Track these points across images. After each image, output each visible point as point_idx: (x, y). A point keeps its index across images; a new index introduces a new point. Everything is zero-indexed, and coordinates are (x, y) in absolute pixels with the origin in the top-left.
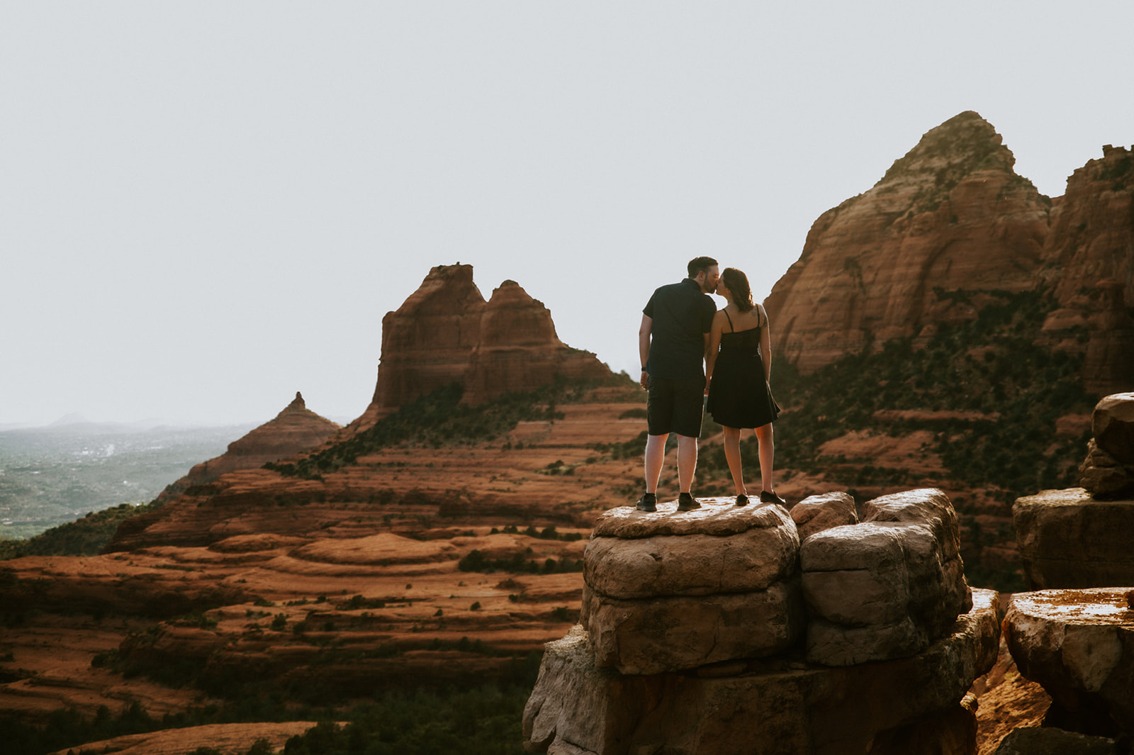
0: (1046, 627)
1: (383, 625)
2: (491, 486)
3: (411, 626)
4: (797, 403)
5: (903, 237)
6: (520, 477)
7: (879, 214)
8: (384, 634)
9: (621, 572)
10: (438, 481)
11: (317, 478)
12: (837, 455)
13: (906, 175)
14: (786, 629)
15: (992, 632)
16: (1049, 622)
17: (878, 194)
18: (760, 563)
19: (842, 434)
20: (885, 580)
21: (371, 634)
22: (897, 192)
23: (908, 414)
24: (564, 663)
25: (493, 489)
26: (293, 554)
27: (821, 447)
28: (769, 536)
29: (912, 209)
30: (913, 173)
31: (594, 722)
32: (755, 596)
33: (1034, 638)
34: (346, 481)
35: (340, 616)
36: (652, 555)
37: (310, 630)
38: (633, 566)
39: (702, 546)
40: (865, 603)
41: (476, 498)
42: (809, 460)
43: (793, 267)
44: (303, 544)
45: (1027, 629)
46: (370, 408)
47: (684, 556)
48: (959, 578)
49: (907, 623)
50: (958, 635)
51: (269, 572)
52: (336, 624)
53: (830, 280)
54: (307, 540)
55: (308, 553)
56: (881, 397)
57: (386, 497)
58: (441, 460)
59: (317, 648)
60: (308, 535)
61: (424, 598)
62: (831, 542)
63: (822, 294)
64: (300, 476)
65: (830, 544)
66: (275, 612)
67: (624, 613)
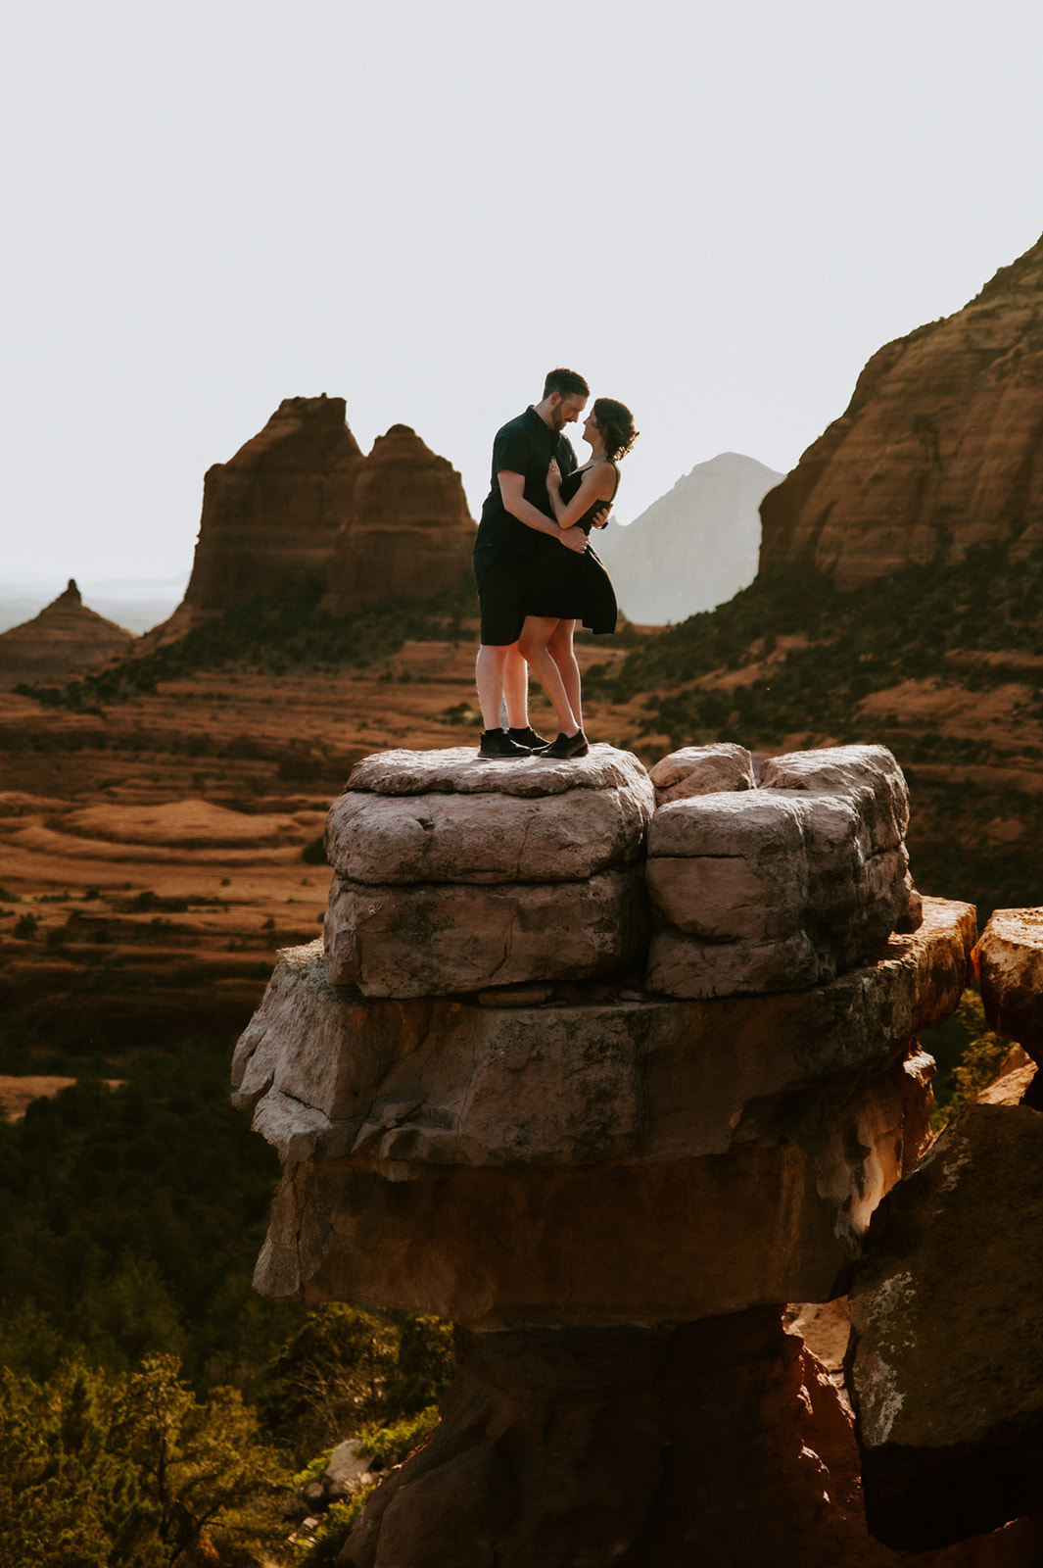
0: (1029, 959)
1: (184, 938)
2: (358, 736)
3: (226, 941)
4: (828, 634)
5: (1004, 389)
6: (404, 725)
7: (970, 350)
8: (184, 951)
9: (371, 844)
10: (279, 725)
11: (94, 711)
12: (884, 715)
13: (1015, 293)
14: (614, 940)
15: (950, 963)
16: (1034, 951)
17: (970, 320)
18: (581, 840)
19: (894, 683)
20: (768, 873)
21: (165, 950)
22: (999, 318)
23: (996, 658)
24: (297, 980)
25: (362, 742)
26: (53, 825)
27: (862, 702)
28: (602, 801)
29: (1021, 345)
30: (1026, 290)
31: (323, 1066)
32: (570, 887)
33: (1010, 974)
34: (138, 718)
35: (118, 921)
36: (421, 821)
37: (72, 940)
38: (388, 835)
39: (496, 811)
40: (736, 907)
41: (335, 754)
42: (842, 721)
43: (834, 425)
44: (69, 810)
45: (1002, 961)
46: (180, 609)
47: (467, 825)
48: (898, 879)
49: (798, 940)
50: (888, 964)
51: (14, 850)
52: (113, 933)
53: (890, 449)
54: (75, 805)
55: (74, 824)
56: (957, 629)
57: (199, 746)
58: (285, 693)
59: (79, 968)
60: (78, 797)
61: (248, 900)
62: (691, 814)
63: (876, 469)
64: (69, 708)
65: (690, 818)
66: (20, 910)
67: (371, 905)
